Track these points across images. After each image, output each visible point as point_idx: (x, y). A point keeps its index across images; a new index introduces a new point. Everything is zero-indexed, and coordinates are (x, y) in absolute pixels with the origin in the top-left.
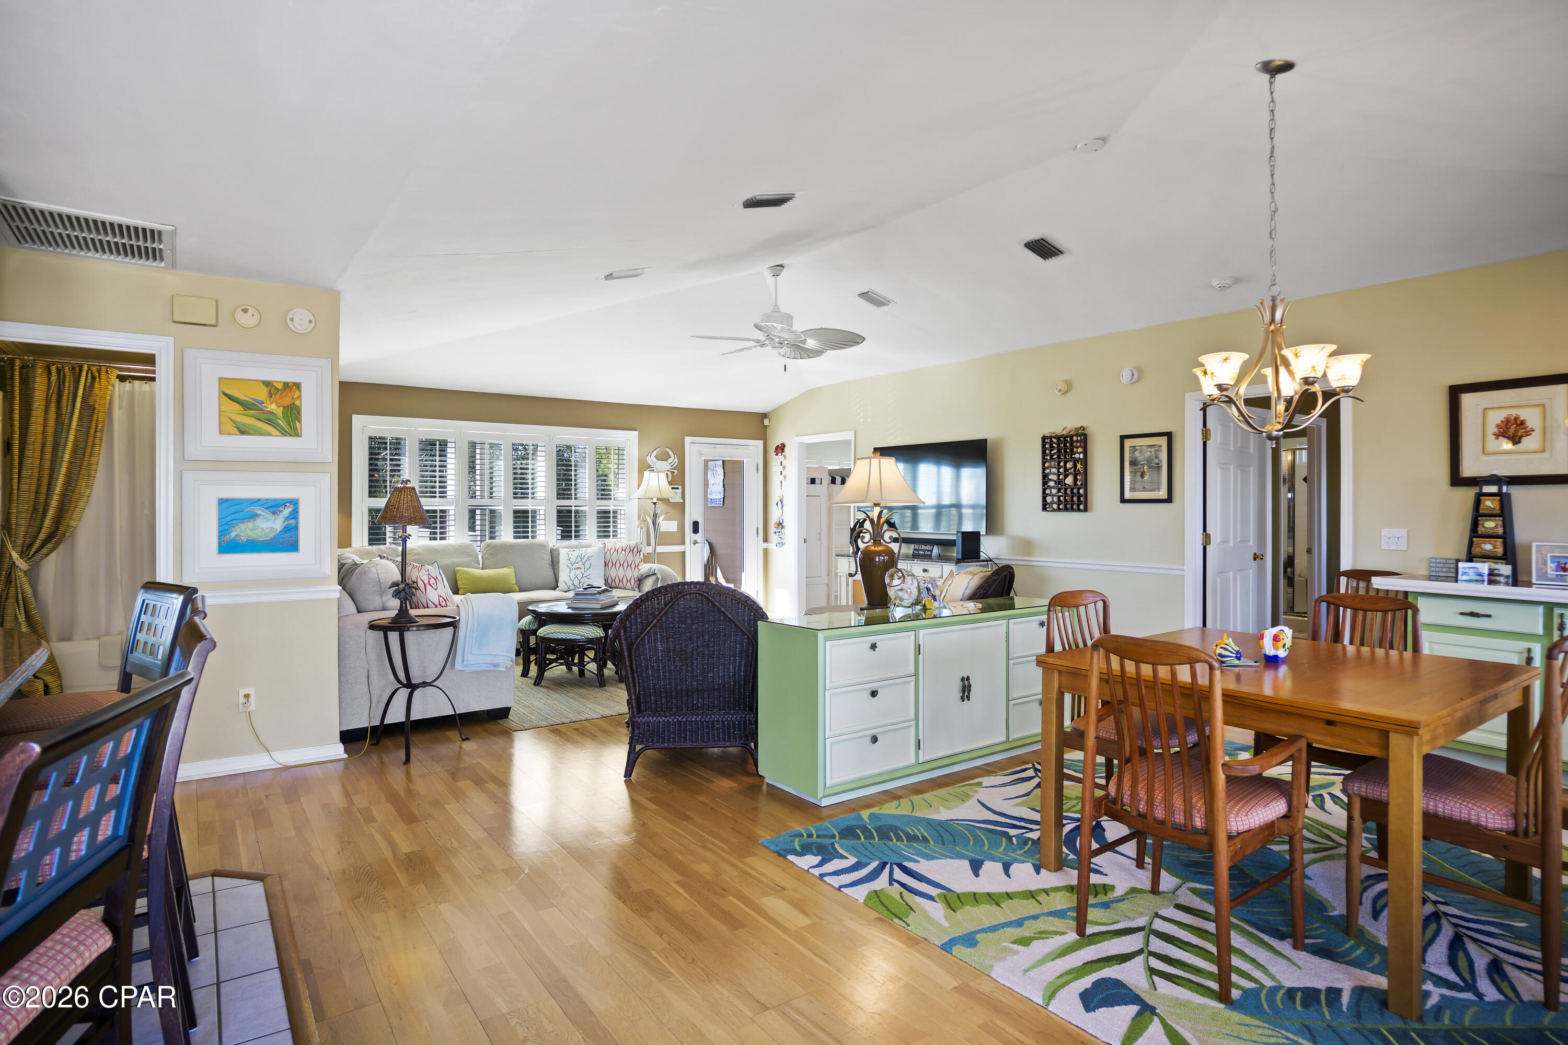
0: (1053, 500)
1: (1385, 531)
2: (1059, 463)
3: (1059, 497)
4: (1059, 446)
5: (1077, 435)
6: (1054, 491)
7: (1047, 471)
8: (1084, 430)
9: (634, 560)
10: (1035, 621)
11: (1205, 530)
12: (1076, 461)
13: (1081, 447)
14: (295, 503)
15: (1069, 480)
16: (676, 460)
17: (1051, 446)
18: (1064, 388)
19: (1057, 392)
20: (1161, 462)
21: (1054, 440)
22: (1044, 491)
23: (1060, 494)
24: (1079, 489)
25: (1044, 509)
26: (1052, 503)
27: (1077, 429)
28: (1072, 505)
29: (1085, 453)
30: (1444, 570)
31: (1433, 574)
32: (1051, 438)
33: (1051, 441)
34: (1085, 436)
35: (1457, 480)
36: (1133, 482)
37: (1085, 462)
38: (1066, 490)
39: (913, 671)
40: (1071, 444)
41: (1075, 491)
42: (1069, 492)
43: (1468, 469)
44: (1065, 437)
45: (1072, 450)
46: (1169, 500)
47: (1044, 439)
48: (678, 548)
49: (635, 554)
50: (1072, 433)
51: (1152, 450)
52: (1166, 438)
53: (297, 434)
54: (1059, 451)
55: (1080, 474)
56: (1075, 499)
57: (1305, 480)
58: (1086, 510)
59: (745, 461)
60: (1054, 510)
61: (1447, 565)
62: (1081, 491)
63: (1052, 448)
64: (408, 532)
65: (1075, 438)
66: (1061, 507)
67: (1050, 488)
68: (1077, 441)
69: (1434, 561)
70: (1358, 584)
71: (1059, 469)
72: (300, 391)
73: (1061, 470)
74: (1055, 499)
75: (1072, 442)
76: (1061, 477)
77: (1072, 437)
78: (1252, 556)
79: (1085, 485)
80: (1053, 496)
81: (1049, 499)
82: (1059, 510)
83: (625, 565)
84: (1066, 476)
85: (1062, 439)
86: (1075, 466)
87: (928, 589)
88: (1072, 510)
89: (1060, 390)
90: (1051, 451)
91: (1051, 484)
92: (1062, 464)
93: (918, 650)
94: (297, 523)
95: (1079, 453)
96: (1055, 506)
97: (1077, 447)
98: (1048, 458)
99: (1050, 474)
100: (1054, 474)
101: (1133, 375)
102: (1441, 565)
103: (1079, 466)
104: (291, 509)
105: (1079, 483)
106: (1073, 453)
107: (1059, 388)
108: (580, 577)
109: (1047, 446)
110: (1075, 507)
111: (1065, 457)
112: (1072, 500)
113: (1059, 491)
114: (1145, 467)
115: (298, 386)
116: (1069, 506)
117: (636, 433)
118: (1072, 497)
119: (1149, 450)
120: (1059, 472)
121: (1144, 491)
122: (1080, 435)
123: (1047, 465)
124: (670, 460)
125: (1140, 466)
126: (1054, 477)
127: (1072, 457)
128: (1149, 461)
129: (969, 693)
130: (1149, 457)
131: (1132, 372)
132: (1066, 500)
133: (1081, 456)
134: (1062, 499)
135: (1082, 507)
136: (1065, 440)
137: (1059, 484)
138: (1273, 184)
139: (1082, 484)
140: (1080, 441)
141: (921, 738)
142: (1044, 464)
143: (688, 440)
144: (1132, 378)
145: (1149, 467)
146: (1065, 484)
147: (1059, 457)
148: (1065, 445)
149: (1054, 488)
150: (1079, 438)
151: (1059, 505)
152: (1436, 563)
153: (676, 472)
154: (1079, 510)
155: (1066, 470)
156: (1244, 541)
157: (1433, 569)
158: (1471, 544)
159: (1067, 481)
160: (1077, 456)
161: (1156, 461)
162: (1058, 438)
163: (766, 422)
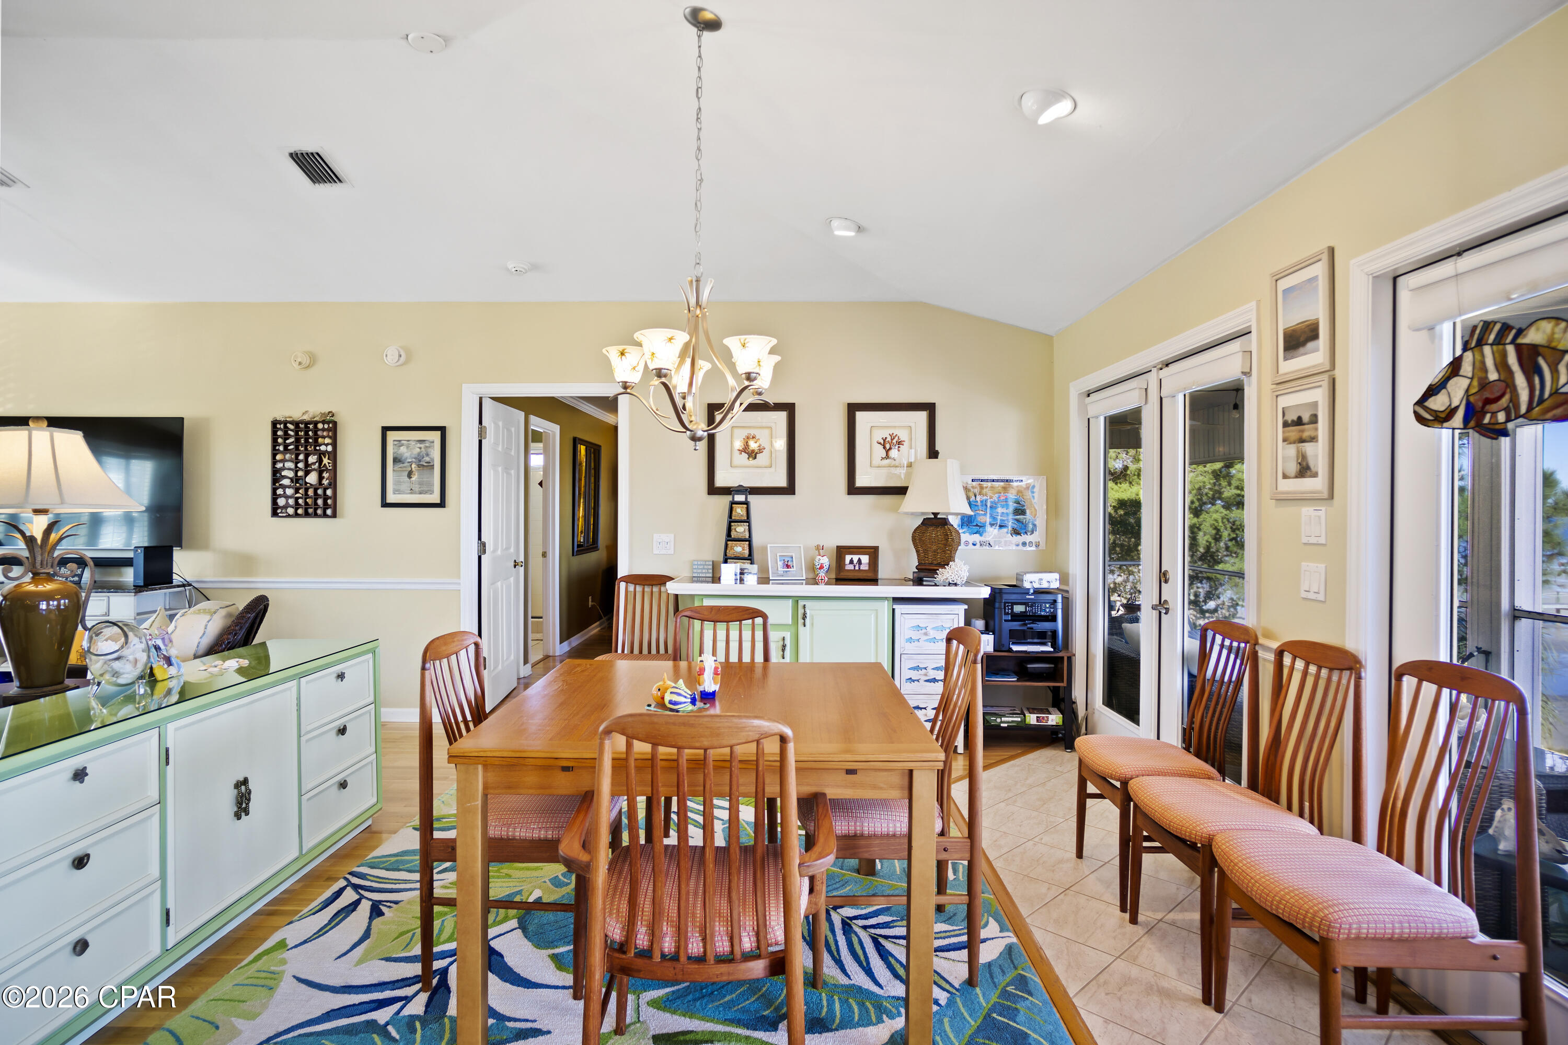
0: (287, 502)
1: (656, 536)
2: (297, 455)
3: (297, 499)
4: (297, 433)
5: (324, 422)
6: (289, 492)
7: (279, 465)
8: (333, 416)
10: (330, 674)
11: (480, 538)
12: (321, 455)
13: (329, 437)
15: (312, 478)
17: (286, 433)
18: (306, 361)
19: (296, 365)
20: (433, 460)
21: (290, 426)
22: (274, 491)
23: (298, 495)
24: (325, 490)
25: (275, 514)
26: (286, 506)
27: (323, 414)
28: (316, 510)
29: (334, 445)
30: (704, 571)
31: (695, 575)
32: (285, 423)
33: (285, 427)
34: (335, 423)
35: (713, 490)
36: (398, 483)
37: (333, 456)
38: (306, 490)
39: (157, 797)
40: (315, 433)
41: (320, 492)
42: (311, 492)
43: (721, 481)
44: (307, 424)
45: (316, 440)
46: (442, 504)
47: (275, 424)
50: (317, 419)
51: (422, 446)
52: (439, 433)
54: (297, 440)
55: (327, 470)
56: (320, 502)
57: (541, 484)
58: (334, 515)
60: (289, 516)
61: (706, 567)
62: (329, 492)
63: (286, 436)
65: (320, 426)
66: (300, 511)
67: (284, 487)
68: (323, 430)
69: (696, 563)
70: (635, 589)
71: (296, 463)
73: (301, 465)
74: (291, 502)
75: (316, 430)
76: (300, 473)
77: (316, 423)
78: (513, 564)
79: (333, 484)
80: (287, 497)
81: (281, 502)
82: (297, 515)
84: (307, 473)
85: (302, 426)
86: (320, 461)
87: (157, 648)
88: (316, 515)
89: (300, 363)
90: (286, 439)
91: (286, 482)
92: (301, 457)
93: (166, 757)
95: (327, 445)
96: (291, 511)
97: (324, 437)
98: (281, 448)
99: (284, 469)
100: (290, 469)
101: (400, 356)
102: (701, 567)
103: (326, 461)
105: (325, 482)
106: (316, 443)
107: (299, 360)
109: (280, 433)
110: (319, 512)
111: (306, 449)
112: (316, 504)
113: (297, 491)
114: (413, 466)
116: (310, 511)
118: (316, 500)
119: (419, 445)
120: (296, 467)
121: (411, 493)
122: (328, 423)
123: (279, 457)
125: (406, 464)
126: (291, 474)
127: (315, 449)
128: (419, 459)
129: (247, 804)
130: (419, 454)
131: (399, 352)
132: (306, 503)
133: (330, 448)
134: (300, 501)
135: (329, 512)
136: (306, 427)
137: (296, 482)
138: (699, 149)
139: (330, 484)
140: (328, 430)
141: (170, 905)
142: (274, 456)
144: (399, 360)
145: (419, 466)
146: (306, 483)
147: (297, 448)
148: (306, 433)
149: (289, 487)
150: (326, 426)
151: (296, 509)
152: (698, 565)
154: (325, 515)
155: (307, 465)
156: (508, 548)
157: (695, 571)
158: (726, 546)
159: (308, 479)
160: (323, 448)
161: (427, 459)
162: (297, 424)
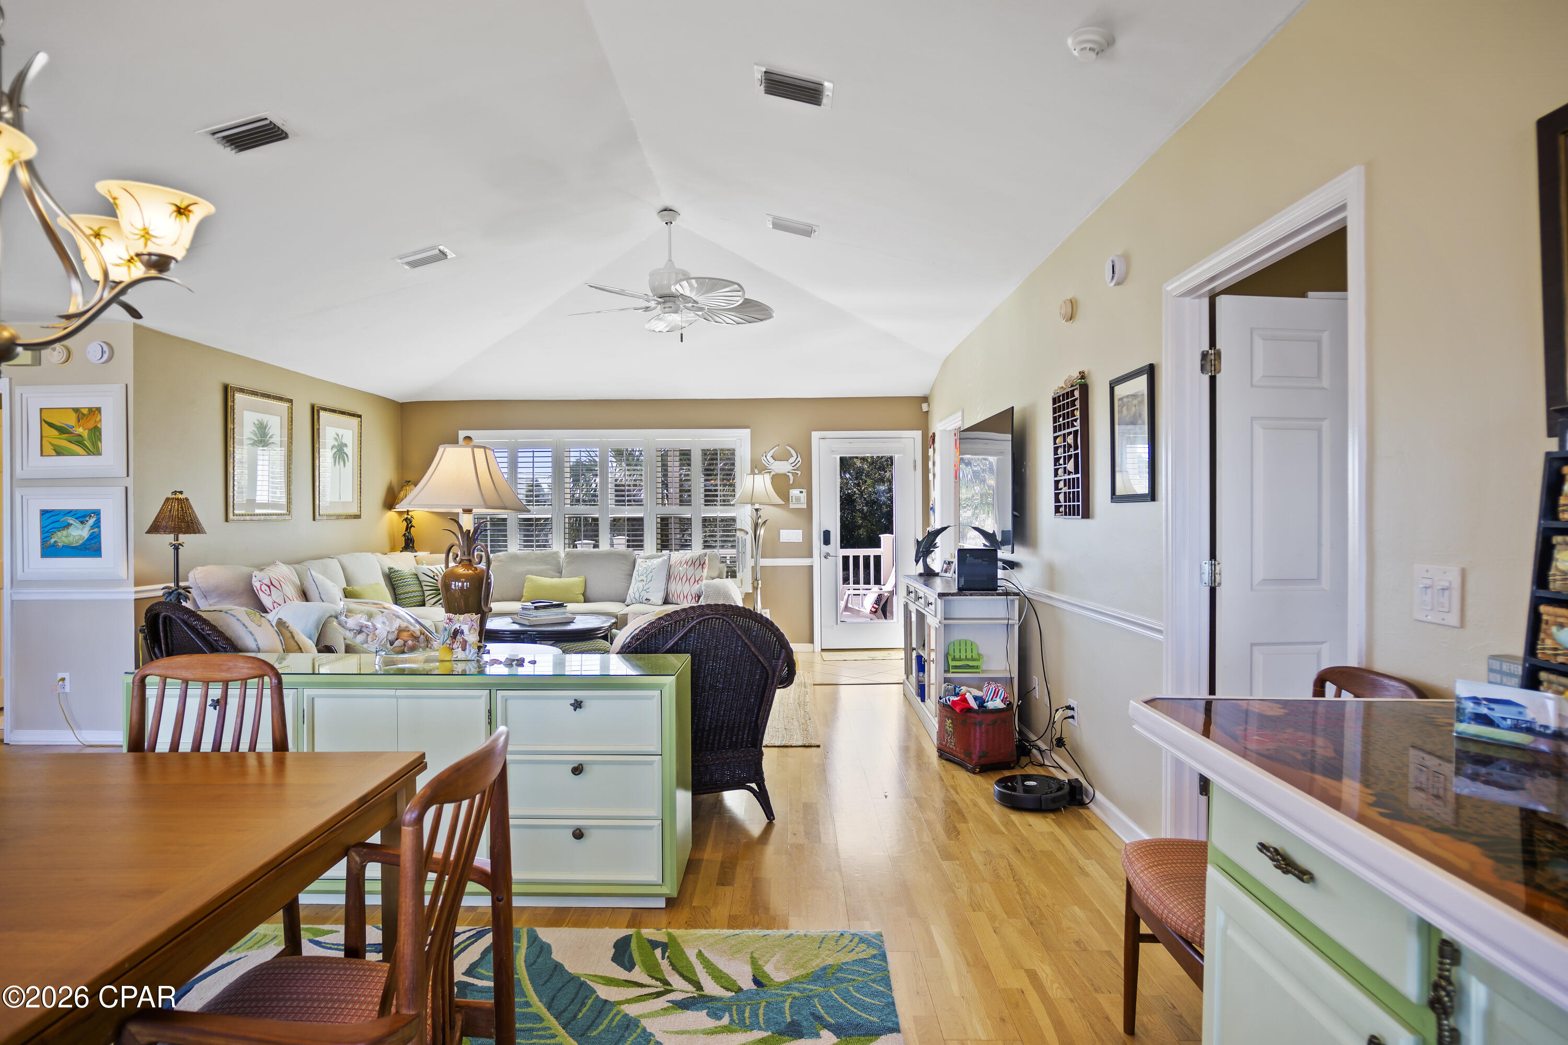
9: (694, 574)
11: (1213, 554)
14: (97, 513)
16: (799, 459)
18: (1070, 311)
25: (1057, 512)
32: (1059, 398)
33: (1060, 401)
47: (1055, 400)
48: (805, 562)
49: (696, 567)
53: (98, 453)
59: (896, 456)
64: (180, 541)
72: (101, 415)
83: (684, 579)
94: (100, 531)
104: (94, 519)
108: (640, 590)
109: (1056, 412)
115: (99, 410)
117: (748, 430)
124: (792, 460)
143: (815, 435)
144: (1113, 277)
153: (799, 473)
163: (925, 407)
